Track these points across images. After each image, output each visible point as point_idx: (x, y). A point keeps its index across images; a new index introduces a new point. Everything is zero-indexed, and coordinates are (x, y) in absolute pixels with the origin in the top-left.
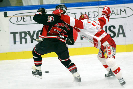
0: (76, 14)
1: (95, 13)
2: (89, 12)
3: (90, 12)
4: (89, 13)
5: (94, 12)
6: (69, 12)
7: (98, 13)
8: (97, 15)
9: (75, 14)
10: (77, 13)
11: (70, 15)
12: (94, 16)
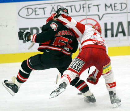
1: (122, 4)
2: (115, 4)
3: (116, 3)
4: (116, 5)
5: (121, 4)
6: (91, 4)
7: (126, 4)
8: (125, 7)
9: (98, 6)
10: (100, 5)
11: (92, 7)
12: (122, 8)
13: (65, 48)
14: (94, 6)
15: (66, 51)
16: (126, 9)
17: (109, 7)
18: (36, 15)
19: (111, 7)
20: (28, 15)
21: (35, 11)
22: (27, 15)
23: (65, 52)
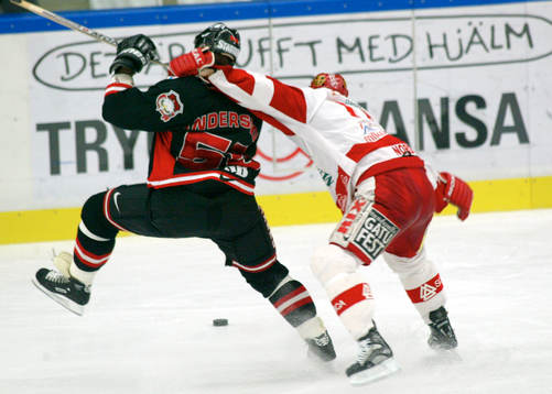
0: (316, 47)
1: (397, 40)
2: (371, 38)
3: (377, 37)
4: (374, 42)
5: (394, 37)
6: (288, 39)
7: (411, 41)
8: (408, 48)
9: (311, 44)
10: (319, 42)
11: (293, 49)
12: (395, 53)
13: (233, 169)
14: (297, 45)
15: (240, 179)
16: (411, 55)
17: (351, 50)
18: (94, 76)
19: (357, 50)
20: (66, 76)
21: (93, 64)
22: (63, 79)
23: (235, 183)
